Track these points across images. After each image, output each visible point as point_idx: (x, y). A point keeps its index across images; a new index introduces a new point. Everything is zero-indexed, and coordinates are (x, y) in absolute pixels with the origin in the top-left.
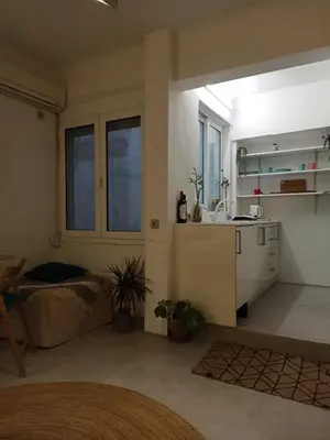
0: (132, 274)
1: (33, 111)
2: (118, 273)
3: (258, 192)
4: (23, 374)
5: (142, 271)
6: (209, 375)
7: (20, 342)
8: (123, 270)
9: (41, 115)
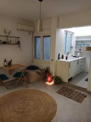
0: (48, 70)
1: (28, 33)
2: (45, 70)
3: (80, 50)
4: (27, 87)
5: (50, 69)
6: (59, 93)
7: (27, 81)
8: (46, 69)
9: (29, 34)
